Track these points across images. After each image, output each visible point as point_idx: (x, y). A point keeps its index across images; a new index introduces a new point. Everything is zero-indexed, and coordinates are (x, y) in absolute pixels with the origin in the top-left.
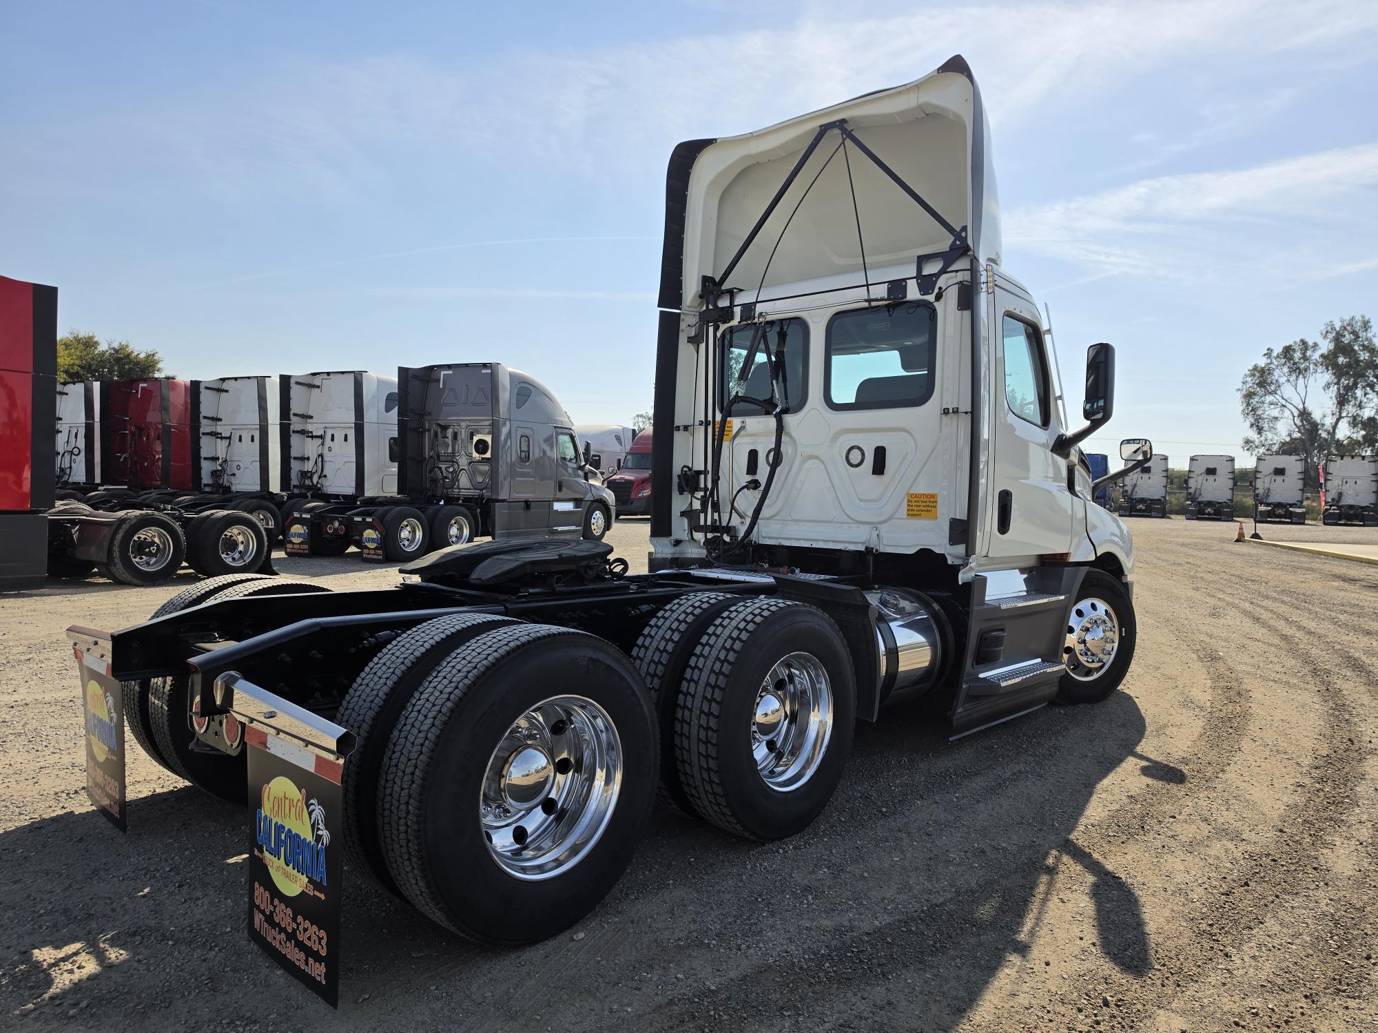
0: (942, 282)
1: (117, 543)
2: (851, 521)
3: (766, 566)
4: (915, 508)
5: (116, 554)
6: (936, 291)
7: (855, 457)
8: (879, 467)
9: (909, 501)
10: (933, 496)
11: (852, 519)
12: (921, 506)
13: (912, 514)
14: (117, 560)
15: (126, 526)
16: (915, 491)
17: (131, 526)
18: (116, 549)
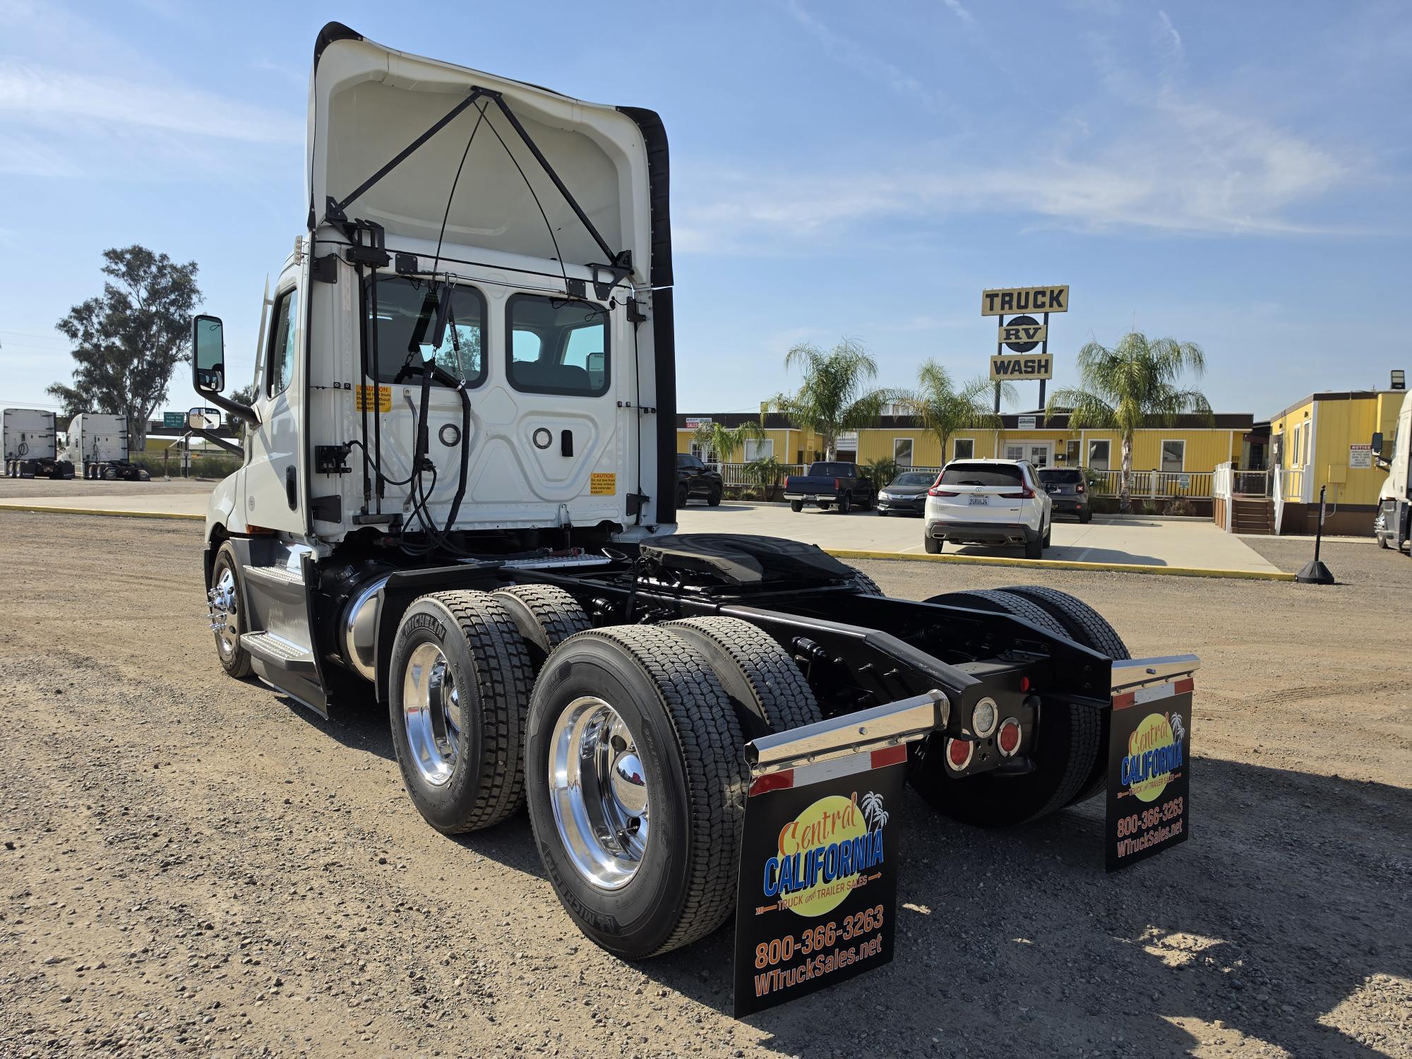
0: (614, 292)
2: (539, 500)
3: (551, 550)
4: (598, 486)
6: (610, 299)
7: (542, 438)
8: (567, 450)
9: (592, 480)
10: (611, 476)
11: (540, 497)
12: (602, 484)
13: (596, 490)
16: (597, 471)
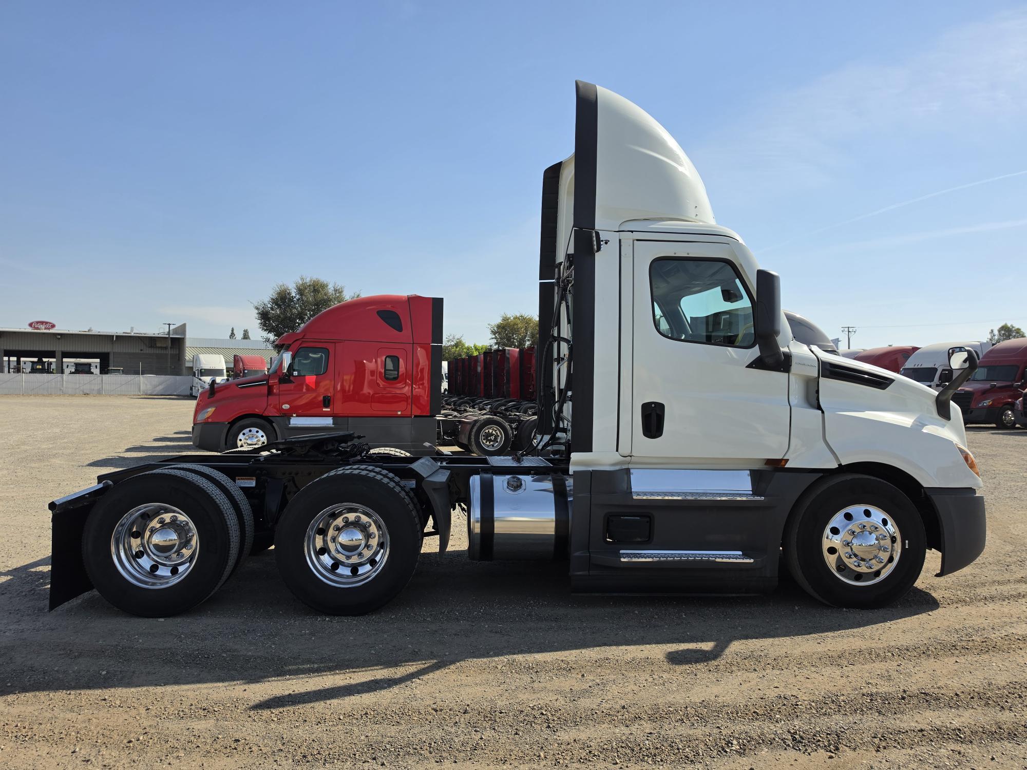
1: (473, 434)
5: (473, 440)
14: (473, 443)
15: (478, 424)
17: (481, 425)
18: (473, 437)
